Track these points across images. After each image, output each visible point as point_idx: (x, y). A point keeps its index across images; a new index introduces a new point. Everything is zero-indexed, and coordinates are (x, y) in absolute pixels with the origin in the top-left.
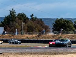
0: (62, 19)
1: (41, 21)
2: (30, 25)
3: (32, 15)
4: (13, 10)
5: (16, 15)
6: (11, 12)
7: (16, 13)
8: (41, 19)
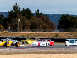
0: (68, 15)
1: (47, 17)
2: (33, 22)
3: (38, 11)
4: (16, 4)
5: (20, 10)
6: (14, 7)
7: (20, 8)
8: (46, 15)
